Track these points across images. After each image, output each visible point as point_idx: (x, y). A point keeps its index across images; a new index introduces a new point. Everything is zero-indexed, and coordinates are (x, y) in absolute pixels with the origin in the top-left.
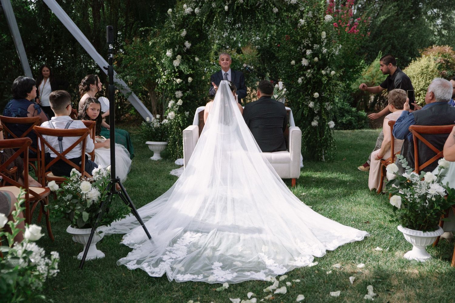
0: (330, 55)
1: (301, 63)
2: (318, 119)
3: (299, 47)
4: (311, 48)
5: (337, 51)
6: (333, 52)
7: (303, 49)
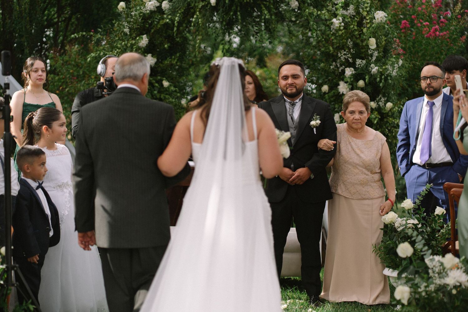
0: (383, 77)
1: (337, 89)
3: (334, 63)
4: (353, 65)
5: (395, 71)
6: (388, 72)
7: (341, 66)
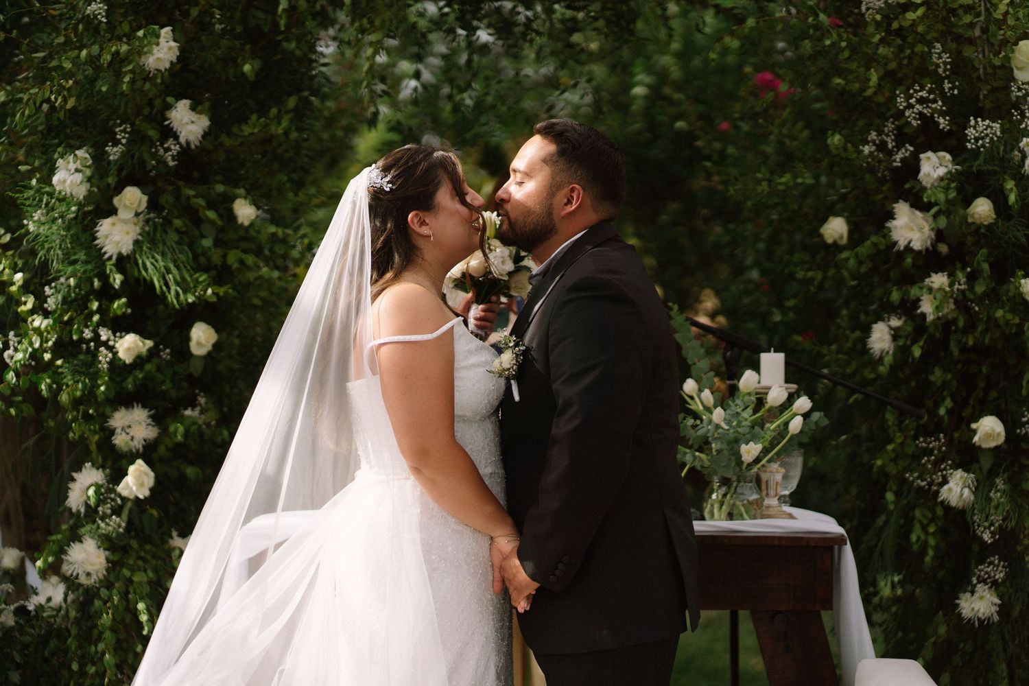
2: (1000, 576)
3: (873, 135)
4: (952, 142)
7: (900, 144)
